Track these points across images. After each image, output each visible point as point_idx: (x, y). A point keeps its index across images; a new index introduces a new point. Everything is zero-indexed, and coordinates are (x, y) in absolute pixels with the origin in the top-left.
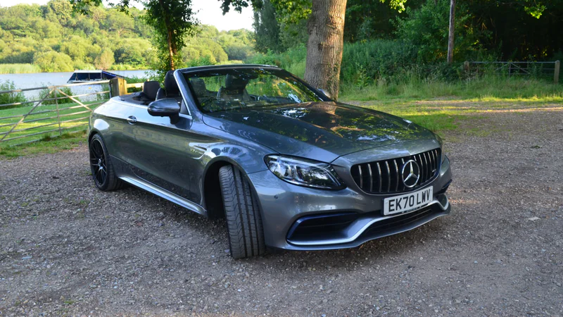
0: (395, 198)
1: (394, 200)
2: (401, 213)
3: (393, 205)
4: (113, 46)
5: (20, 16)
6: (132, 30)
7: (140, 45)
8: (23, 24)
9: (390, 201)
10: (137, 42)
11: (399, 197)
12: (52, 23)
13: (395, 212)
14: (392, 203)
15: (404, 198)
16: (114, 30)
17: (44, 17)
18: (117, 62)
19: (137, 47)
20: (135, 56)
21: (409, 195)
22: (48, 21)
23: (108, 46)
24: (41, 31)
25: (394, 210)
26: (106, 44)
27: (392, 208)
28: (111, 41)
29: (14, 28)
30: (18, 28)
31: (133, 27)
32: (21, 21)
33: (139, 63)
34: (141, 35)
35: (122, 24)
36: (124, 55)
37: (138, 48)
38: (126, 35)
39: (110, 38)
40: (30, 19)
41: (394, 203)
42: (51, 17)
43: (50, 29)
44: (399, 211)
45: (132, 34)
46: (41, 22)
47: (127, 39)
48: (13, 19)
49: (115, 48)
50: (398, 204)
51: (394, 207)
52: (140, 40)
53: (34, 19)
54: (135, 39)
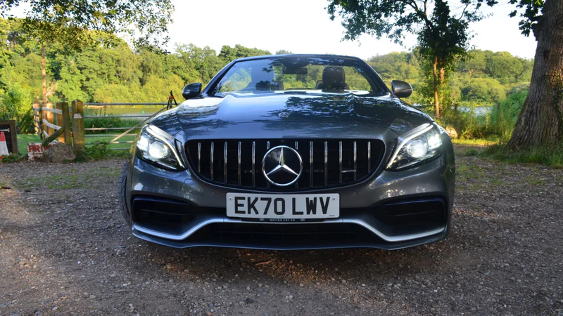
0: (246, 195)
1: (243, 198)
2: (258, 220)
3: (242, 205)
4: (461, 85)
5: (390, 62)
6: (483, 71)
7: (488, 84)
8: (391, 69)
9: (237, 199)
10: (485, 81)
11: (253, 196)
12: (414, 67)
13: (246, 215)
14: (240, 202)
15: (262, 199)
16: (466, 71)
17: (408, 62)
18: (463, 99)
19: (484, 85)
20: (480, 94)
21: (273, 197)
22: (410, 65)
23: (457, 85)
24: (403, 73)
25: (244, 212)
26: (456, 83)
27: (240, 209)
28: (461, 80)
29: (384, 72)
30: (387, 71)
31: (484, 68)
32: (389, 65)
33: (484, 100)
34: (491, 76)
35: (475, 65)
36: (470, 93)
37: (486, 86)
38: (476, 75)
39: (462, 78)
40: (398, 64)
41: (245, 202)
42: (413, 61)
43: (411, 71)
44: (253, 215)
45: (483, 74)
46: (405, 66)
47: (476, 79)
48: (384, 65)
49: (463, 87)
50: (251, 206)
51: (245, 208)
52: (489, 80)
53: (400, 64)
54: (485, 79)
